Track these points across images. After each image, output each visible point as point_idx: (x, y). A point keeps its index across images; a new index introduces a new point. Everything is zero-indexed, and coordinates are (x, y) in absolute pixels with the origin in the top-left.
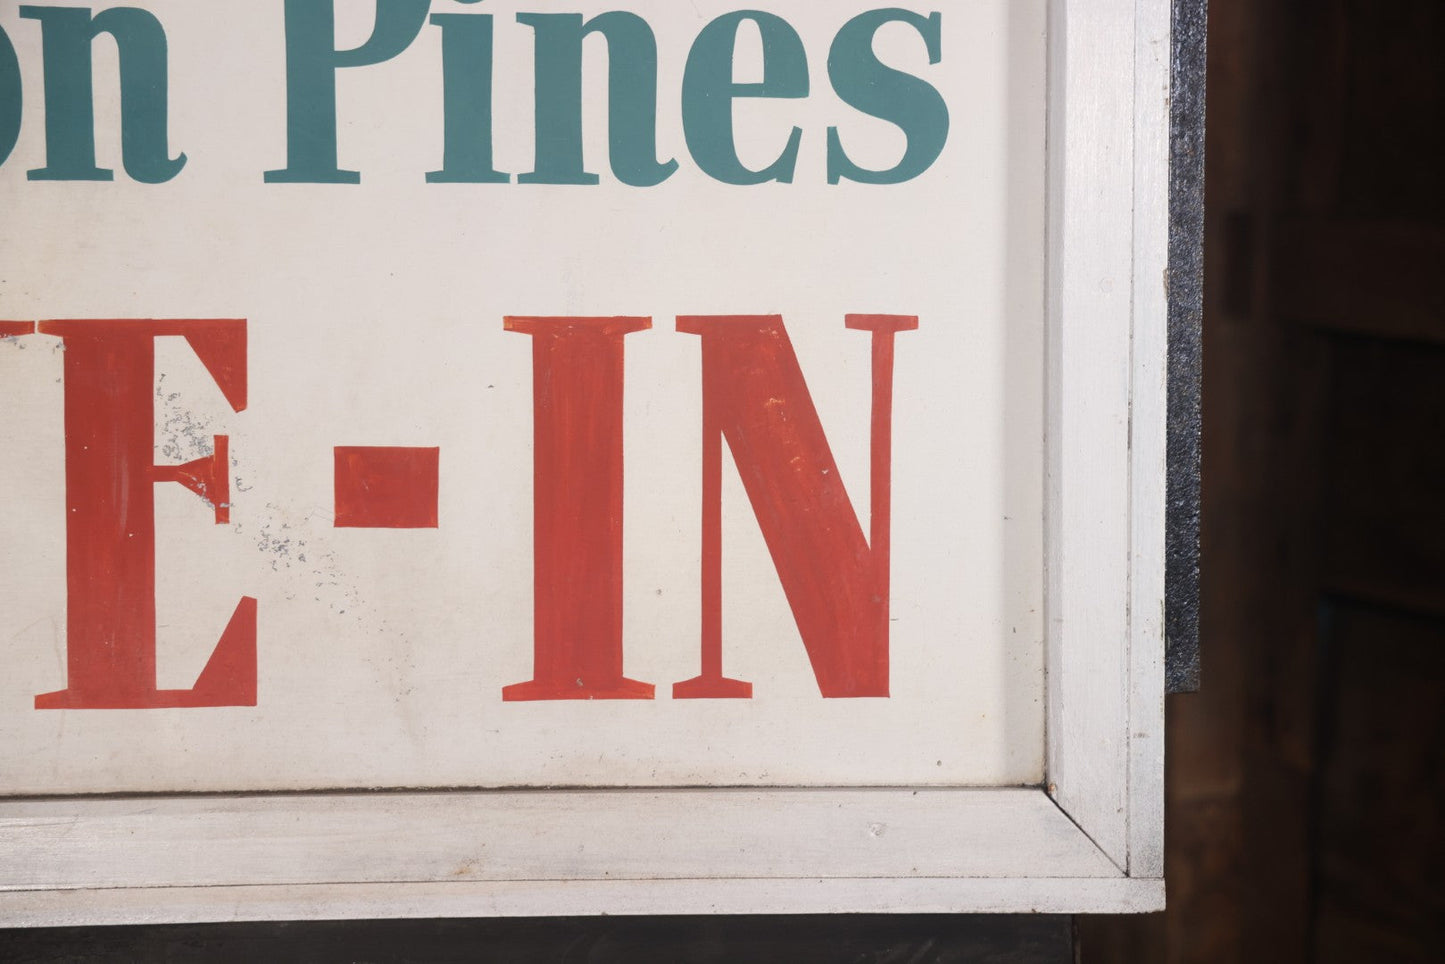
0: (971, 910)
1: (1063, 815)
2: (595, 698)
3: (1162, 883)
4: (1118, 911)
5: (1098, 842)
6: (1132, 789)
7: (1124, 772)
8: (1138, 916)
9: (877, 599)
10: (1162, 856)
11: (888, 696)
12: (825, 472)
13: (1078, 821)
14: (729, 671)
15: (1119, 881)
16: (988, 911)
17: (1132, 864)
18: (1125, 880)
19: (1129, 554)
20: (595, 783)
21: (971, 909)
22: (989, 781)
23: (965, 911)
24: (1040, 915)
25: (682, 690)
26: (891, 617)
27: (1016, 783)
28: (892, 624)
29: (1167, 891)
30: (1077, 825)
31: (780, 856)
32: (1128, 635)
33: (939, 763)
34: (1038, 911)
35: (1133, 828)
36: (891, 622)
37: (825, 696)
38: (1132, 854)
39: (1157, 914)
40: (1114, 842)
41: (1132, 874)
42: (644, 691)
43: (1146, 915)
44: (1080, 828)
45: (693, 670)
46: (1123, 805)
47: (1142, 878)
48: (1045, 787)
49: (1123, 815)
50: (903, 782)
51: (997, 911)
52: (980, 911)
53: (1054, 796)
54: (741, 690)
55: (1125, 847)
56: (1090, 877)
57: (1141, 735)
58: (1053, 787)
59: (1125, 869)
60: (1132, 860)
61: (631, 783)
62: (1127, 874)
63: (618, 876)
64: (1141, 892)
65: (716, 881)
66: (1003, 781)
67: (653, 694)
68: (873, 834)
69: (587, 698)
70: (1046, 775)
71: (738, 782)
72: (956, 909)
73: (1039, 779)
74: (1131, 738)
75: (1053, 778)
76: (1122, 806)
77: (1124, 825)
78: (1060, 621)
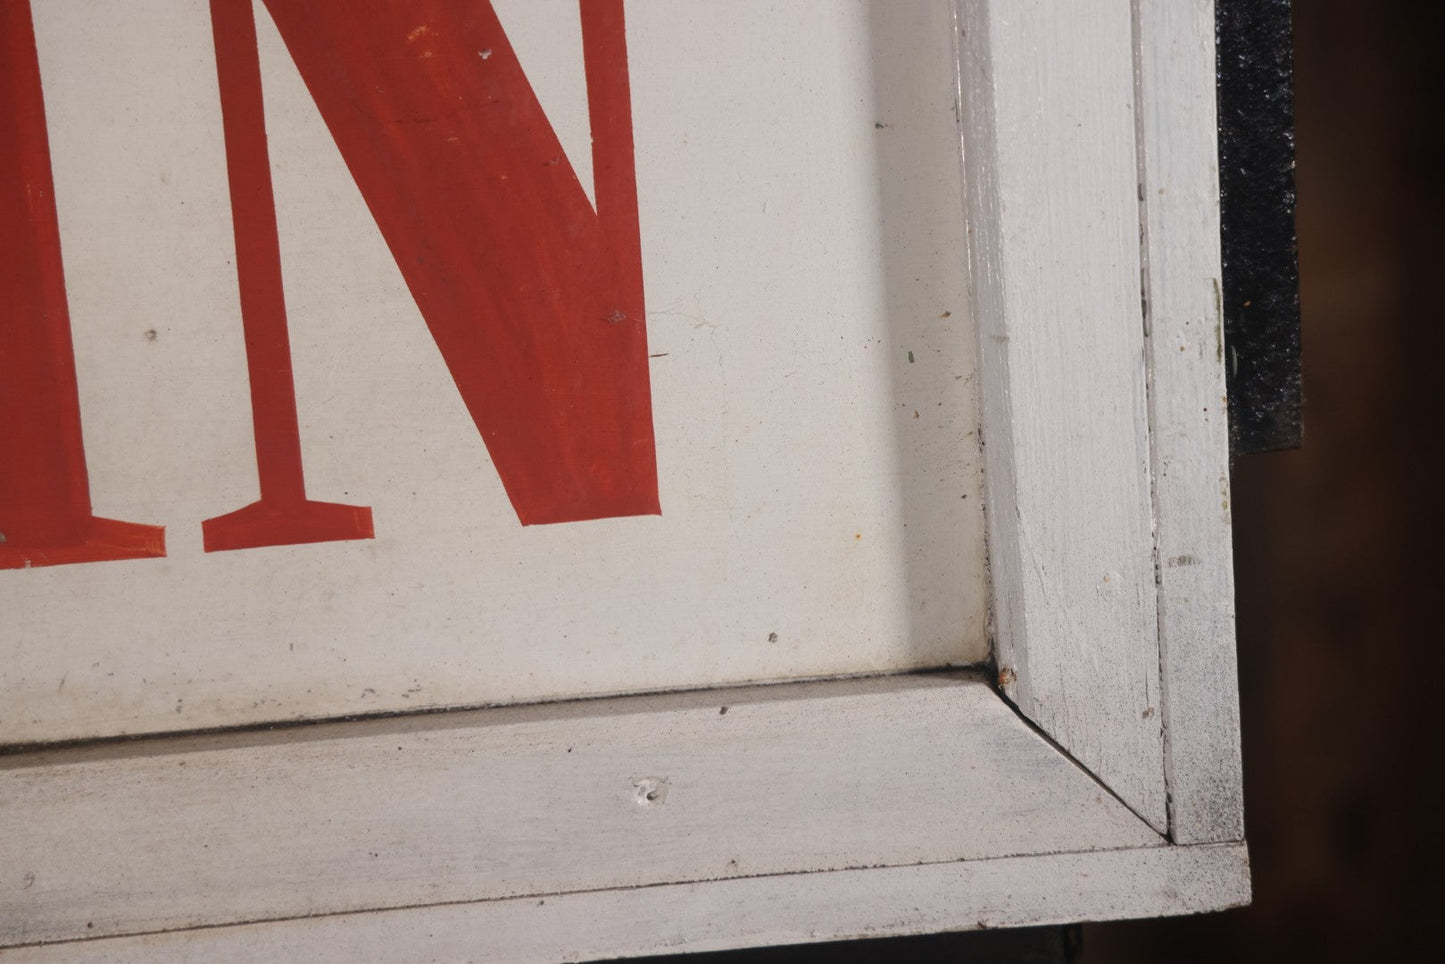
0: (854, 934)
1: (1030, 731)
2: (37, 563)
3: (1243, 851)
4: (1155, 914)
5: (1104, 779)
6: (1169, 668)
7: (1153, 637)
8: (1198, 919)
9: (619, 316)
10: (1240, 798)
11: (658, 512)
12: (485, 56)
13: (1062, 741)
14: (319, 487)
15: (1152, 855)
16: (888, 933)
17: (1178, 820)
18: (1167, 851)
19: (1141, 190)
20: (55, 736)
21: (852, 932)
22: (878, 666)
23: (841, 936)
24: (998, 933)
25: (223, 534)
26: (651, 352)
27: (933, 664)
28: (655, 367)
29: (1252, 866)
30: (1061, 749)
31: (453, 859)
32: (1147, 357)
33: (772, 637)
34: (990, 924)
35: (1177, 747)
36: (652, 361)
37: (525, 523)
38: (1175, 798)
39: (1233, 914)
40: (1139, 781)
41: (1180, 838)
42: (142, 541)
43: (1213, 915)
44: (1067, 754)
45: (244, 490)
46: (1155, 703)
47: (1200, 844)
48: (988, 672)
49: (1156, 723)
50: (700, 681)
51: (906, 931)
52: (871, 934)
53: (1010, 694)
54: (350, 523)
55: (1162, 785)
56: (1092, 850)
57: (1182, 561)
58: (1008, 676)
59: (1163, 828)
60: (1179, 810)
61: (133, 729)
62: (1169, 838)
63: (114, 930)
64: (1200, 871)
65: (326, 920)
66: (905, 662)
67: (162, 547)
68: (643, 801)
69: (19, 565)
70: (992, 645)
71: (360, 708)
72: (823, 934)
73: (980, 654)
74: (1164, 570)
75: (1007, 657)
76: (1151, 705)
77: (1157, 741)
78: (1003, 339)
